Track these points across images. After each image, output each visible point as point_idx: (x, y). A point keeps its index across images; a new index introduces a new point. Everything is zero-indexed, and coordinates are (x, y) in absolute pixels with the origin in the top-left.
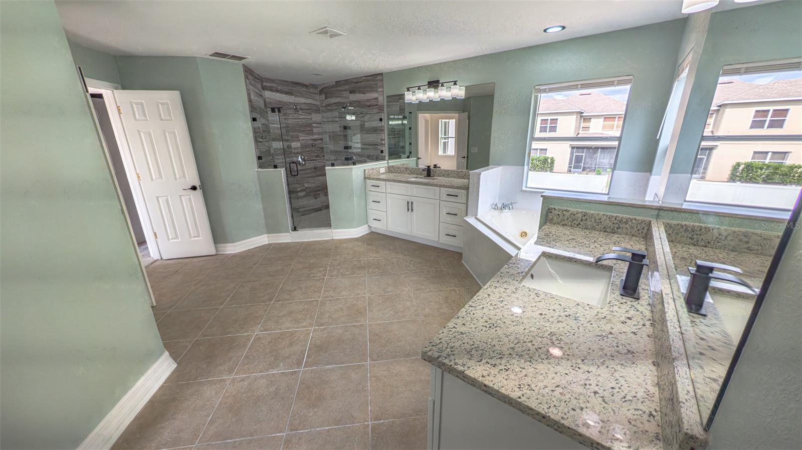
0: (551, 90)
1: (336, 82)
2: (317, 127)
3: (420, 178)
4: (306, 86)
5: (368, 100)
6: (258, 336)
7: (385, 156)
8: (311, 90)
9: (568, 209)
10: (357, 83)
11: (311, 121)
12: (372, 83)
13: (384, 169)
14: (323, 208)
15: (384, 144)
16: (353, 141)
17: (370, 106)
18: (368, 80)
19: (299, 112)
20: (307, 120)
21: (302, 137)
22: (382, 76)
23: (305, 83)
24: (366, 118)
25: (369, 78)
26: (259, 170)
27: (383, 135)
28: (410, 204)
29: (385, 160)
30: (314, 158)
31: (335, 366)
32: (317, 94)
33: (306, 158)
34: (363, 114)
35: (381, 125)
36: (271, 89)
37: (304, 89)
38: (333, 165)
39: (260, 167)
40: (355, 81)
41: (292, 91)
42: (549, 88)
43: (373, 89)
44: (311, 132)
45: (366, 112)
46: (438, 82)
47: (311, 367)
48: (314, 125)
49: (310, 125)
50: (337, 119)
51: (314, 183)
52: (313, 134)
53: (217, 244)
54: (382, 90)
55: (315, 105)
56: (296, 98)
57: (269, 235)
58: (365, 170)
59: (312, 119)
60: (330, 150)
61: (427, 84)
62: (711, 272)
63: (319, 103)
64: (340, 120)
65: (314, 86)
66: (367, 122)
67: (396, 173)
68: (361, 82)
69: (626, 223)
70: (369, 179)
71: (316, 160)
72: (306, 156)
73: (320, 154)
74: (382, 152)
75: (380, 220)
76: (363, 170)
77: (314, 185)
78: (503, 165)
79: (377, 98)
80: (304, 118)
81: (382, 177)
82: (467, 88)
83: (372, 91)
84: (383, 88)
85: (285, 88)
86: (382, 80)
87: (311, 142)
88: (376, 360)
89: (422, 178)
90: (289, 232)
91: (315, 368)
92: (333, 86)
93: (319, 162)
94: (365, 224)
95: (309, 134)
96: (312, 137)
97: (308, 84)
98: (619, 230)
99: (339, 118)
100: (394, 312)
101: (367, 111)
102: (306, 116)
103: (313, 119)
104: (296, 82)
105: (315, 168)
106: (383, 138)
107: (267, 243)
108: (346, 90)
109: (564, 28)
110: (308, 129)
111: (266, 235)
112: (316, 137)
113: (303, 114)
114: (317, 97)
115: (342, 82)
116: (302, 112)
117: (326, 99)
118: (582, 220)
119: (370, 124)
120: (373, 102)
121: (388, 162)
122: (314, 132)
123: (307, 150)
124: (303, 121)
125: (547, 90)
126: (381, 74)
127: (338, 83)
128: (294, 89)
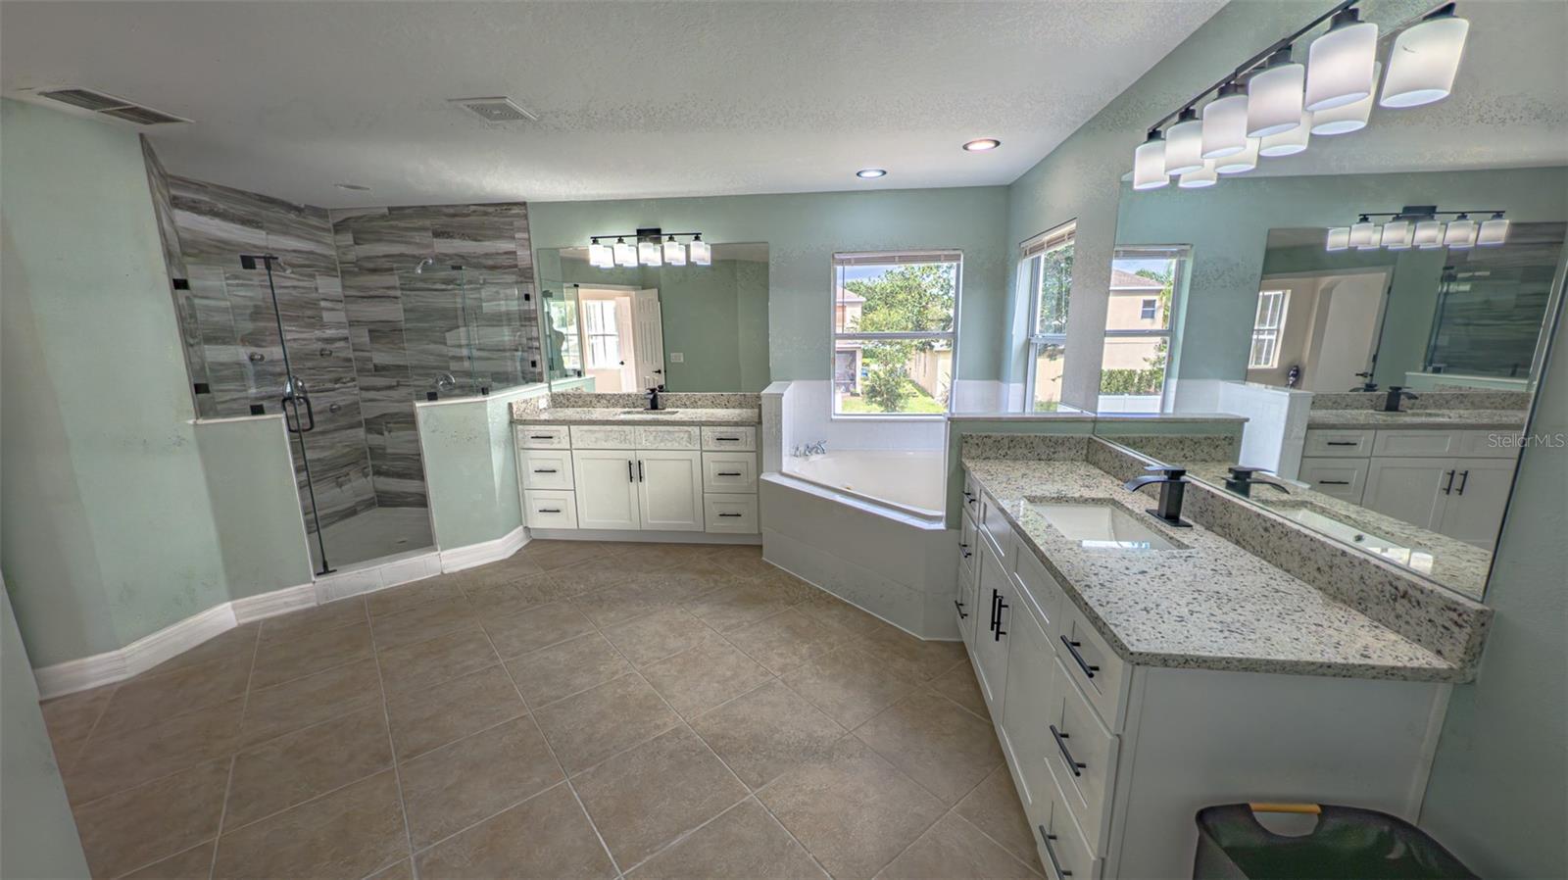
0: (859, 261)
1: (390, 209)
2: (333, 309)
3: (638, 413)
4: (298, 209)
5: (487, 254)
6: (425, 861)
7: (541, 374)
8: (314, 221)
9: (990, 434)
10: (454, 215)
11: (314, 295)
12: (496, 219)
13: (545, 400)
14: (358, 509)
15: (538, 348)
16: (449, 342)
17: (493, 268)
18: (486, 214)
19: (285, 270)
20: (302, 291)
21: (291, 332)
22: (526, 209)
23: (295, 203)
24: (484, 293)
25: (491, 210)
26: (201, 421)
27: (535, 329)
28: (635, 469)
29: (541, 381)
30: (329, 385)
31: (689, 833)
32: (328, 230)
33: (306, 385)
34: (476, 283)
35: (526, 308)
36: (194, 207)
37: (292, 216)
38: (432, 397)
39: (202, 411)
40: (452, 211)
41: (256, 219)
42: (855, 259)
43: (499, 233)
44: (317, 322)
45: (484, 280)
46: (658, 231)
47: (640, 861)
48: (323, 304)
49: (313, 304)
50: (398, 293)
51: (331, 447)
52: (323, 326)
53: (40, 666)
54: (526, 236)
55: (325, 256)
56: (270, 237)
57: (234, 602)
58: (510, 405)
59: (316, 289)
60: (375, 366)
61: (636, 234)
62: (1249, 477)
63: (334, 253)
64: (406, 295)
65: (320, 213)
66: (488, 301)
67: (573, 407)
68: (468, 215)
69: (1063, 444)
70: (524, 422)
71: (333, 390)
72: (309, 380)
73: (343, 375)
74: (534, 364)
75: (558, 511)
76: (506, 406)
77: (333, 451)
78: (797, 379)
79: (515, 252)
80: (295, 287)
81: (544, 416)
82: (714, 248)
83: (499, 237)
84: (529, 232)
85: (238, 207)
86: (526, 217)
87: (320, 345)
88: (762, 784)
89: (641, 413)
90: (308, 581)
91: (648, 858)
92: (383, 217)
93: (343, 394)
94: (517, 526)
95: (312, 326)
96: (318, 333)
97: (302, 206)
98: (1056, 456)
99: (402, 289)
100: (718, 682)
101: (487, 277)
102: (299, 280)
103: (320, 291)
104: (268, 198)
105: (332, 410)
106: (535, 334)
107: (234, 624)
108: (424, 229)
109: (884, 173)
110: (309, 313)
111: (229, 604)
112: (330, 333)
113: (293, 276)
114: (329, 238)
115: (407, 211)
116: (292, 273)
117: (356, 243)
118: (1009, 448)
119: (497, 305)
120: (506, 261)
121: (550, 387)
122: (325, 320)
123: (309, 364)
124: (294, 292)
125: (853, 261)
126: (524, 204)
127: (396, 212)
128: (264, 212)
